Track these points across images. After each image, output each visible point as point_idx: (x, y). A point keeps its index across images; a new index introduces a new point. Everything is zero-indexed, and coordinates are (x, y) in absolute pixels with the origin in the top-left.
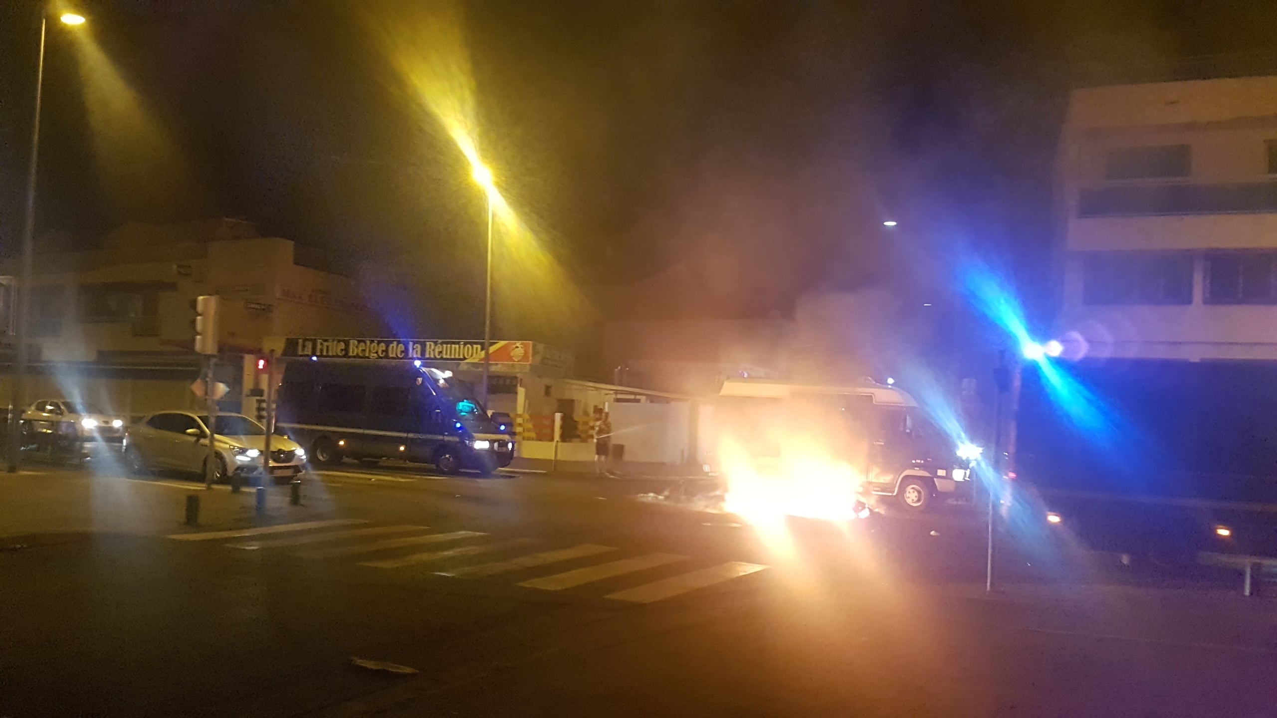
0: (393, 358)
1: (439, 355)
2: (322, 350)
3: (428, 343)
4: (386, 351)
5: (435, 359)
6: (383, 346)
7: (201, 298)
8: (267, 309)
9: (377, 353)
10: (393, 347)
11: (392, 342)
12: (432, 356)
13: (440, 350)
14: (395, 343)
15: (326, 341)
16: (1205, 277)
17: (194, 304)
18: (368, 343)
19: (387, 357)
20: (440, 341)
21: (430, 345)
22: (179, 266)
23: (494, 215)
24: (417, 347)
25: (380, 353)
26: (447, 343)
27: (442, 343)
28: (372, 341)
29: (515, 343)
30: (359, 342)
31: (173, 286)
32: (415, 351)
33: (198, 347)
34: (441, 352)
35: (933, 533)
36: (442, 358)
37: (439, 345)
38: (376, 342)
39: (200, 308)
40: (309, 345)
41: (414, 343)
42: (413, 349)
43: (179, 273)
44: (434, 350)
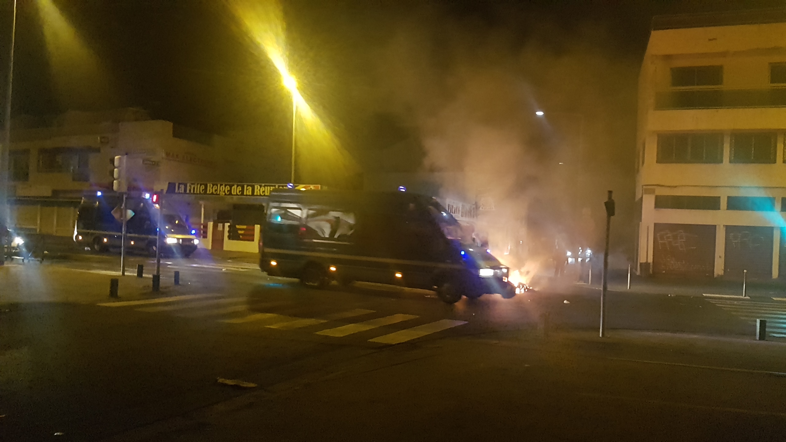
0: (234, 195)
1: (263, 193)
2: (190, 190)
3: (256, 186)
4: (231, 190)
5: (260, 195)
6: (228, 188)
7: (116, 157)
8: (156, 164)
9: (225, 191)
10: (234, 188)
11: (233, 185)
12: (259, 194)
13: (264, 190)
14: (236, 186)
15: (192, 184)
16: (731, 146)
17: (112, 161)
18: (219, 185)
19: (231, 194)
20: (263, 185)
21: (257, 187)
22: (101, 138)
23: (297, 107)
24: (249, 188)
25: (226, 192)
26: (268, 186)
27: (265, 186)
28: (221, 185)
29: (310, 186)
30: (213, 185)
31: (98, 150)
32: (248, 191)
33: (115, 187)
34: (264, 192)
35: (565, 302)
36: (264, 195)
37: (263, 187)
38: (224, 185)
39: (116, 163)
40: (182, 187)
41: (248, 186)
42: (247, 190)
43: (102, 142)
44: (260, 190)
